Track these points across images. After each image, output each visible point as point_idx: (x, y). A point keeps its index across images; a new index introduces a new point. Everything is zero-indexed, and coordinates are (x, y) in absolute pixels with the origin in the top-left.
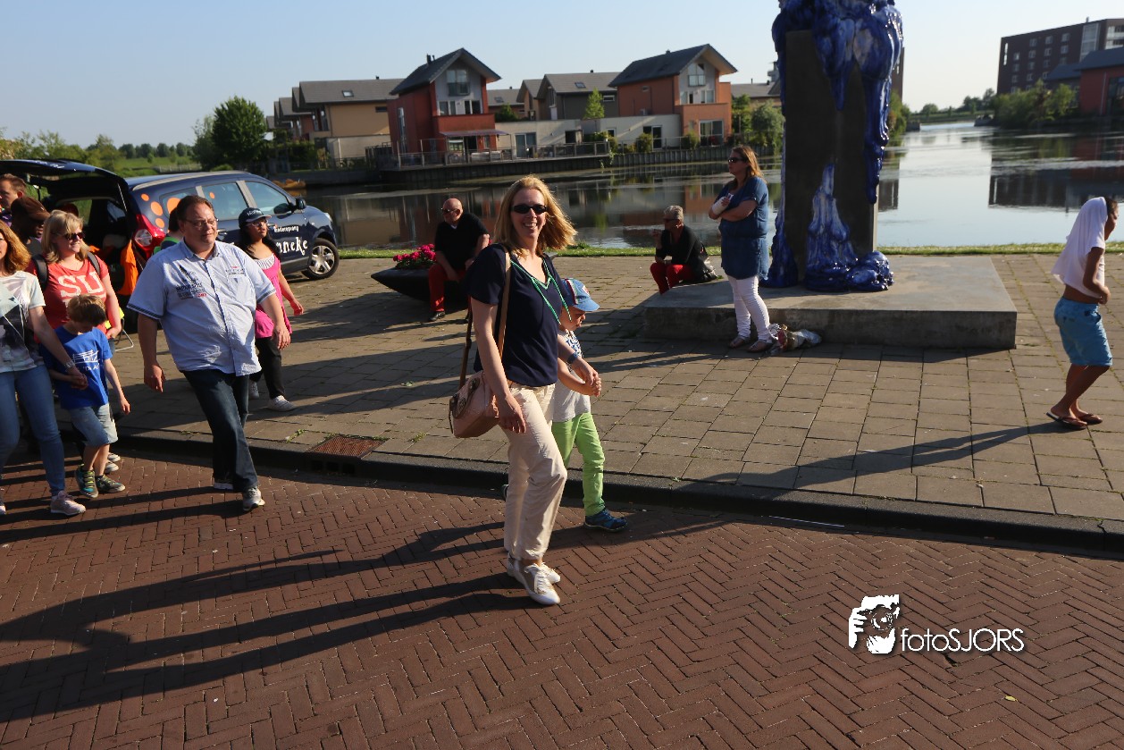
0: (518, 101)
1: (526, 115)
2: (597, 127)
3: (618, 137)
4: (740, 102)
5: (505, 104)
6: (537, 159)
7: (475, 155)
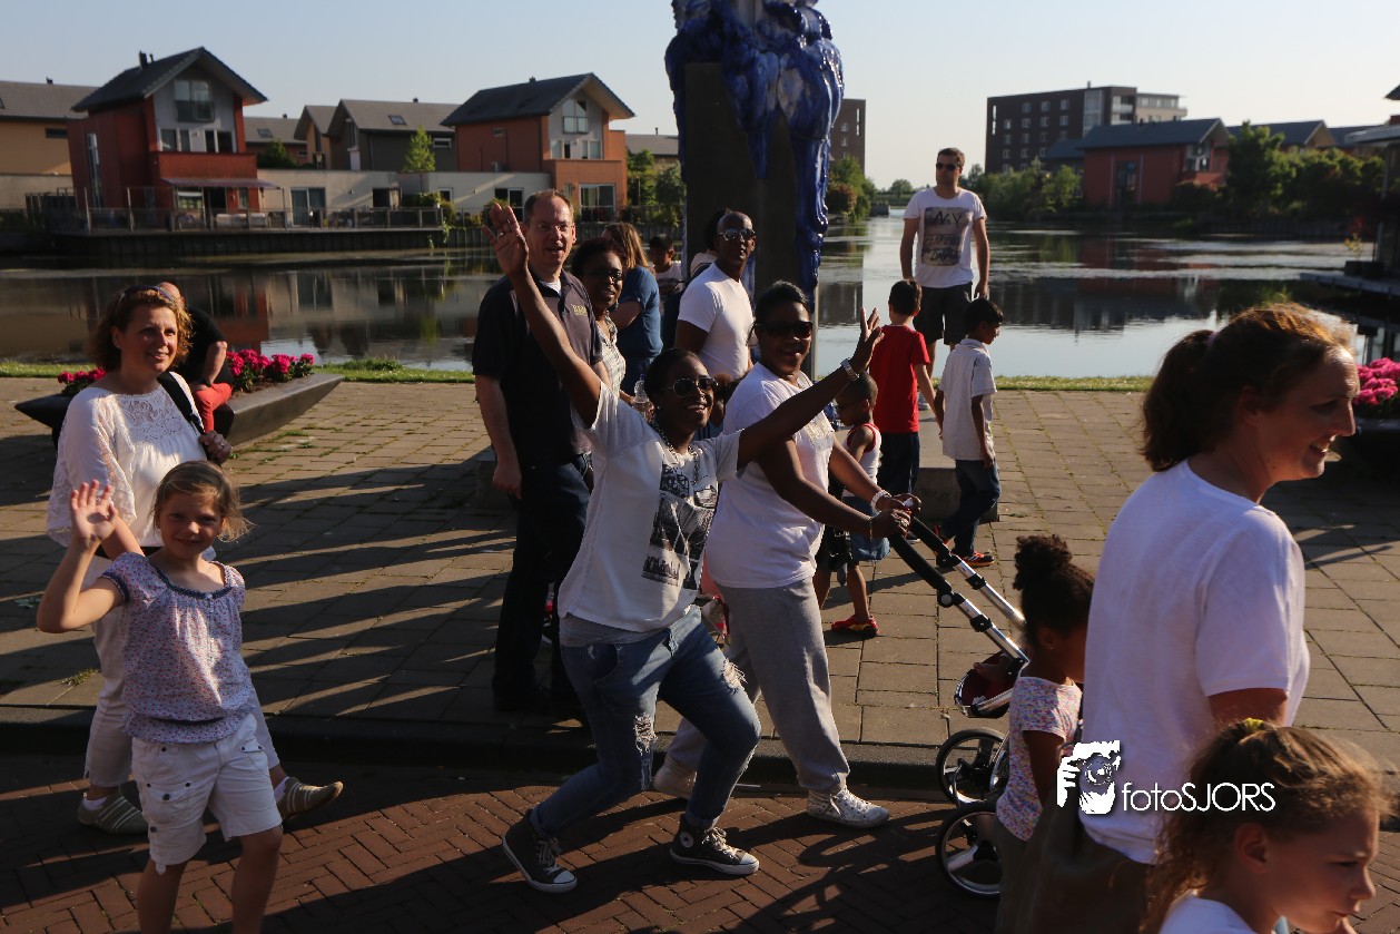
0: (296, 137)
1: (310, 160)
2: (423, 186)
3: (456, 203)
4: (639, 161)
5: (275, 141)
6: (326, 230)
7: (223, 218)
